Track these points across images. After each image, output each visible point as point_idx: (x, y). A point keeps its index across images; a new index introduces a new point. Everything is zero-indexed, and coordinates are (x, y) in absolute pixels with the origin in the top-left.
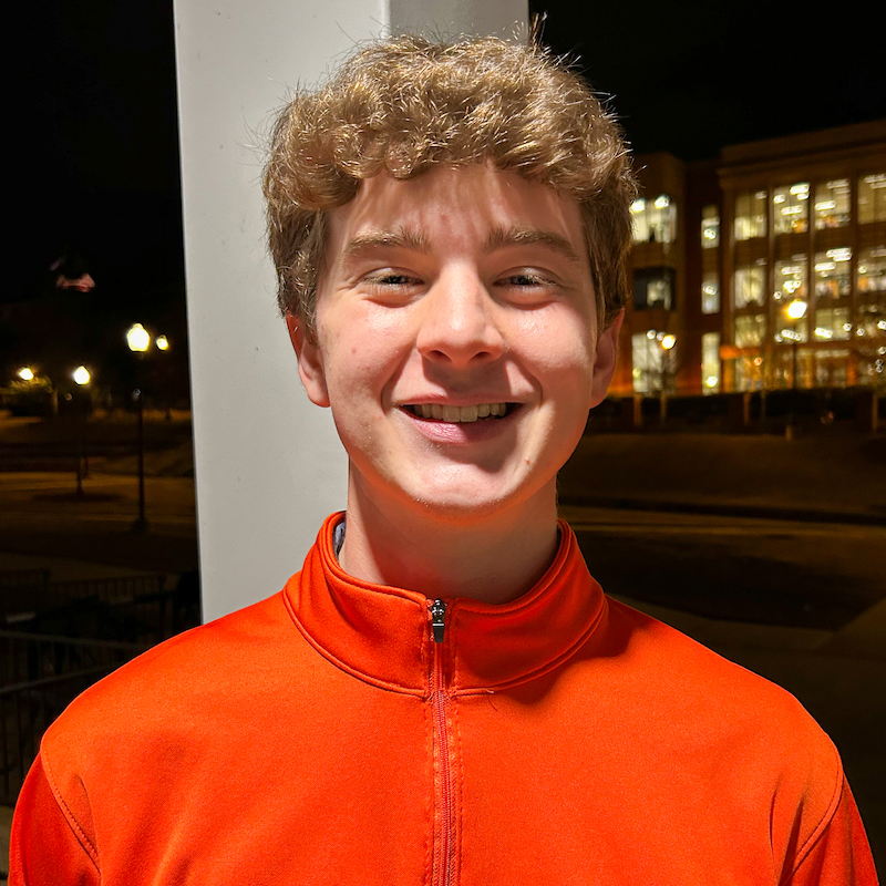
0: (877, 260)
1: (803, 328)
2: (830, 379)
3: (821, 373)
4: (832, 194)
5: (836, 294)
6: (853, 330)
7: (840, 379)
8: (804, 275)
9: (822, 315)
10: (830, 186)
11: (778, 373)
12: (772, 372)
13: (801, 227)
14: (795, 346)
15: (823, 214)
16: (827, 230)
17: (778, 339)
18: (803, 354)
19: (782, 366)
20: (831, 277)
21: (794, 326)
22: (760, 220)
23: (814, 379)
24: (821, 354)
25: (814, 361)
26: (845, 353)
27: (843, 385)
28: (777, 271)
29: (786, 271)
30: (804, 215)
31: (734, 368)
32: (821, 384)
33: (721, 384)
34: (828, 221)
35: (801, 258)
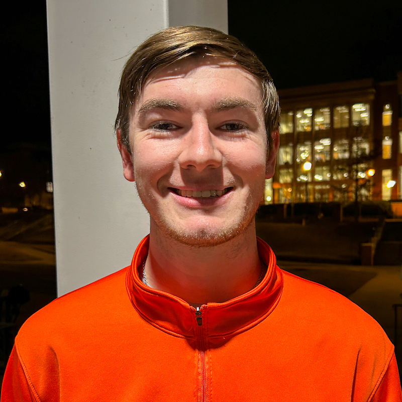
0: (342, 145)
1: (309, 175)
2: (322, 198)
3: (318, 196)
4: (322, 114)
5: (324, 160)
6: (332, 176)
7: (326, 198)
8: (310, 151)
9: (318, 169)
10: (321, 111)
11: (298, 196)
12: (296, 195)
13: (309, 129)
14: (307, 183)
15: (318, 124)
16: (320, 131)
17: (298, 180)
18: (310, 187)
19: (301, 192)
20: (322, 152)
21: (306, 174)
22: (290, 125)
23: (314, 198)
24: (318, 187)
25: (314, 190)
26: (328, 187)
27: (327, 201)
28: (298, 149)
29: (302, 149)
30: (310, 124)
31: (279, 193)
32: (317, 201)
33: (273, 200)
34: (321, 127)
35: (309, 143)
